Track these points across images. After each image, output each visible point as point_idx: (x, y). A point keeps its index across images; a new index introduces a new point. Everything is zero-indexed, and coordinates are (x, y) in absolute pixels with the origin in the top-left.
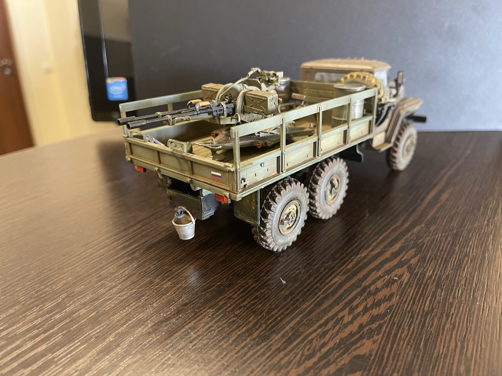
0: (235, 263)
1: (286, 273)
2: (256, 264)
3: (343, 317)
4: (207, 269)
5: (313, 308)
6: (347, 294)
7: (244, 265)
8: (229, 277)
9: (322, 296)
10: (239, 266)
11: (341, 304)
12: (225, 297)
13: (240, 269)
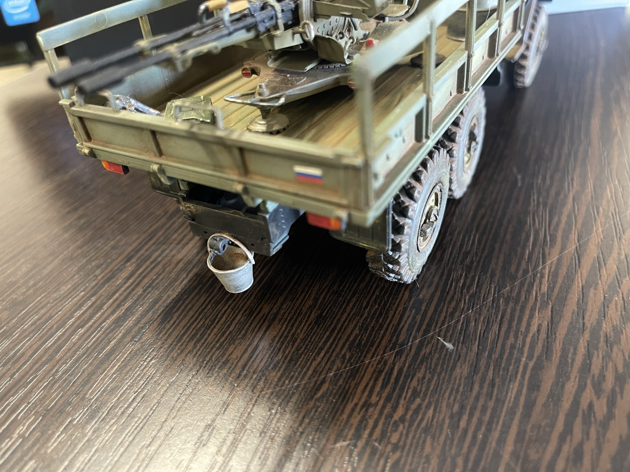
0: (343, 320)
1: (443, 324)
2: (381, 314)
3: (591, 406)
4: (296, 344)
5: (528, 396)
6: (572, 350)
7: (361, 321)
8: (345, 355)
9: (531, 364)
10: (352, 326)
11: (573, 378)
12: (356, 405)
13: (357, 331)
